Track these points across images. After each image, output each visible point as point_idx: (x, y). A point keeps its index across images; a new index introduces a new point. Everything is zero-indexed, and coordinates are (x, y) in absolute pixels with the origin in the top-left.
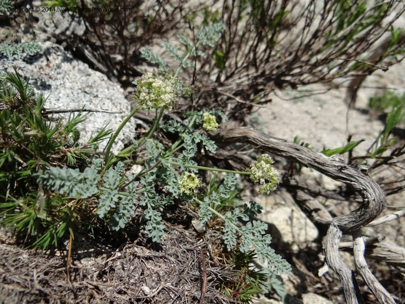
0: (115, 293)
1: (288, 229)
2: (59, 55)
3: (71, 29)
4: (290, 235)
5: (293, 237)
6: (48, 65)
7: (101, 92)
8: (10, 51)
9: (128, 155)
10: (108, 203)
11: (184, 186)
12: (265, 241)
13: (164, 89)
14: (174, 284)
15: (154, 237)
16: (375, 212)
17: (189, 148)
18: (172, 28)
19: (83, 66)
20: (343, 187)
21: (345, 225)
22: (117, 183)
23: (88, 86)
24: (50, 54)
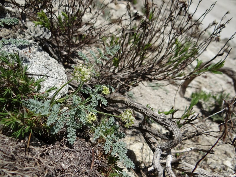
0: (48, 165)
1: (140, 154)
2: (36, 47)
3: (43, 35)
4: (141, 158)
5: (142, 159)
6: (29, 51)
7: (54, 69)
8: (14, 42)
9: (63, 101)
10: (52, 119)
11: (89, 119)
12: (124, 151)
13: (86, 73)
14: (77, 164)
15: (71, 141)
16: (177, 142)
17: (94, 102)
18: (94, 43)
19: (47, 55)
20: (168, 133)
21: (163, 147)
22: (58, 112)
23: (48, 65)
24: (31, 46)
